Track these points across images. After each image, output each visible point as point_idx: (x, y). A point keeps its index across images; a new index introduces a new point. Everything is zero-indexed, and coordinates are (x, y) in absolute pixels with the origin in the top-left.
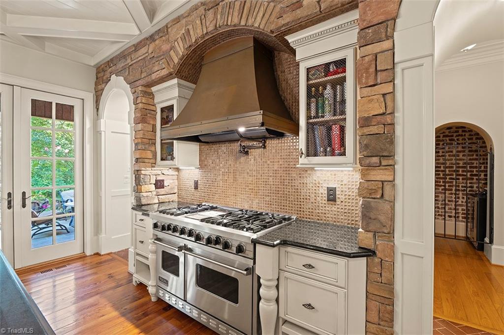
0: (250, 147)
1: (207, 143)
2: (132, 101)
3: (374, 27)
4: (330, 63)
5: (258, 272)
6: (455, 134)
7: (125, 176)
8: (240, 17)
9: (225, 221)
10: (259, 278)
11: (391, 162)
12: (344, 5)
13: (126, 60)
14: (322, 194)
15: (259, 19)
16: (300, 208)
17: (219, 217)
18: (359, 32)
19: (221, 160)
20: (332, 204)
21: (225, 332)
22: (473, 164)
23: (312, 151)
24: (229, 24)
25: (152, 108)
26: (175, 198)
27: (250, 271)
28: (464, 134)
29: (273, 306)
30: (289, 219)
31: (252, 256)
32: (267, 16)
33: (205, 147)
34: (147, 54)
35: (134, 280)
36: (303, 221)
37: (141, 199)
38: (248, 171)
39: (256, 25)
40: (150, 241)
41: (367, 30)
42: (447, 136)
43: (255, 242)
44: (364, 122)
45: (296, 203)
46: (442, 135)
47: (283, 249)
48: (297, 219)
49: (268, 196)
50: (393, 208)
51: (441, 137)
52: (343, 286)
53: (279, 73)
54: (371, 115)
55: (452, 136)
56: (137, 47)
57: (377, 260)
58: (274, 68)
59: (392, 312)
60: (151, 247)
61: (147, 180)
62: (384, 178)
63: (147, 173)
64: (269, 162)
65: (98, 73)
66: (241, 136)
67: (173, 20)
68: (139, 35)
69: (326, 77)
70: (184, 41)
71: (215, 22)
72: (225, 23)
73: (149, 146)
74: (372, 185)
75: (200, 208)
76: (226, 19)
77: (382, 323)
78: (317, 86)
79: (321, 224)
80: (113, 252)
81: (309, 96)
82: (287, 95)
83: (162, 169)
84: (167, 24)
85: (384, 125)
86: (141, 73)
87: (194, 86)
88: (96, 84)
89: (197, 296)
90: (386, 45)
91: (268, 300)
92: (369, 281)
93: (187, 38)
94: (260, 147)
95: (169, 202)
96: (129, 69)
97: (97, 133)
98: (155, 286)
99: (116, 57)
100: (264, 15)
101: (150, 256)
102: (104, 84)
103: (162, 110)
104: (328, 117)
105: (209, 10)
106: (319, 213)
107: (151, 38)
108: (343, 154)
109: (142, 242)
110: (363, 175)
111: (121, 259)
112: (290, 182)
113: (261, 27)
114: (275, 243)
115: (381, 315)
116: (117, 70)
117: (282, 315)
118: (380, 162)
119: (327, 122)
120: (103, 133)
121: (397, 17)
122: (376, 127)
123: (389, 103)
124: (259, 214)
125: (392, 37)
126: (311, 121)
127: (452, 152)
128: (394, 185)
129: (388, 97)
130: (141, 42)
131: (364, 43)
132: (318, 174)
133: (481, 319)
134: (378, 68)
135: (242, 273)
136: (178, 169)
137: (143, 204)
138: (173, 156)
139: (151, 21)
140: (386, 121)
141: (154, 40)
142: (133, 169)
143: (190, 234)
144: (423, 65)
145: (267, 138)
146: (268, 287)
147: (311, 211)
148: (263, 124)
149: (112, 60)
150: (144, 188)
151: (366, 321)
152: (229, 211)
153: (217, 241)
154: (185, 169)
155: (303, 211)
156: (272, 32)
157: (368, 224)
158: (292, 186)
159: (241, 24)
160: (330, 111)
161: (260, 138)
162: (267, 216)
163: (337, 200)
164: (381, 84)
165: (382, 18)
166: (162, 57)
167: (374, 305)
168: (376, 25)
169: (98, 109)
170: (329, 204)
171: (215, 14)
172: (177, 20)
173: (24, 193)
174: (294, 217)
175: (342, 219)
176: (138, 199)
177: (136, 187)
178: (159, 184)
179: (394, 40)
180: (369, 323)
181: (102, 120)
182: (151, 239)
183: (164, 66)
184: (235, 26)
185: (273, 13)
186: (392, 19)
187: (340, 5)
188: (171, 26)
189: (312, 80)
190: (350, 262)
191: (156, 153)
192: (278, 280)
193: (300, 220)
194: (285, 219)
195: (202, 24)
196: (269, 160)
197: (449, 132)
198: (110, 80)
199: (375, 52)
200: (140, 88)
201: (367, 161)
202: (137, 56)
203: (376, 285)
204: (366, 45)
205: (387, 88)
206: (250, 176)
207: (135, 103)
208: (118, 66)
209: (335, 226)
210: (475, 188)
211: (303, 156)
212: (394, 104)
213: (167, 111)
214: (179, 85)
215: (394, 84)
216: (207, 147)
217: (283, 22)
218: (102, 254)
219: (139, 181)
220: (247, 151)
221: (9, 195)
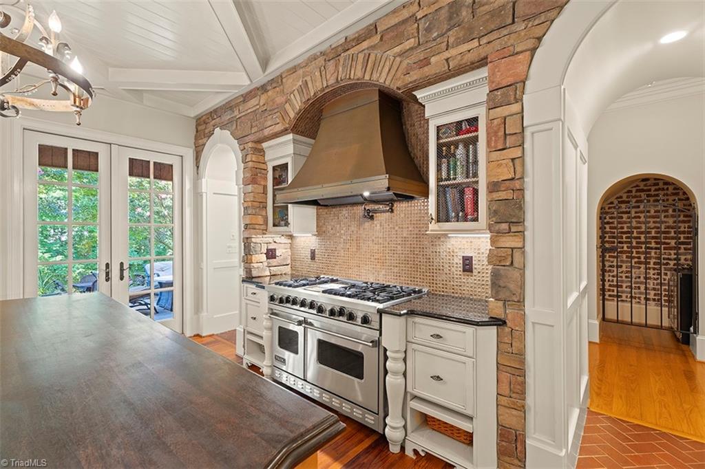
0: (375, 211)
1: (326, 206)
2: (241, 159)
3: (502, 90)
4: (461, 121)
5: (384, 343)
6: (653, 188)
7: (228, 244)
8: (364, 69)
9: (348, 293)
10: (385, 350)
11: (520, 229)
12: (473, 63)
13: (233, 112)
14: (457, 263)
15: (384, 74)
16: (433, 280)
17: (342, 289)
18: (488, 94)
19: (342, 226)
20: (468, 276)
21: (349, 411)
22: (680, 227)
23: (442, 217)
24: (352, 78)
25: (263, 166)
26: (287, 269)
27: (376, 343)
28: (666, 187)
29: (401, 380)
30: (420, 291)
31: (378, 327)
32: (393, 72)
33: (324, 211)
34: (258, 107)
35: (245, 361)
36: (436, 295)
37: (251, 271)
38: (373, 238)
39: (382, 81)
40: (264, 316)
41: (496, 92)
42: (642, 191)
43: (381, 312)
44: (493, 187)
45: (428, 274)
46: (634, 190)
47: (410, 320)
48: (428, 293)
49: (397, 266)
50: (523, 276)
51: (634, 192)
52: (471, 355)
53: (408, 127)
54: (500, 180)
55: (650, 190)
56: (247, 97)
57: (507, 330)
58: (403, 120)
59: (523, 384)
60: (266, 323)
61: (258, 249)
62: (513, 245)
63: (258, 240)
64: (397, 228)
65: (198, 125)
66: (365, 199)
67: (288, 70)
68: (249, 85)
69: (457, 135)
70: (301, 94)
71: (336, 74)
72: (348, 77)
73: (260, 210)
74: (502, 253)
75: (318, 281)
76: (348, 72)
77: (513, 395)
78: (448, 145)
79: (457, 298)
80: (215, 333)
81: (440, 155)
82: (417, 152)
83: (273, 236)
84: (282, 73)
85: (513, 190)
86: (251, 127)
87: (312, 141)
88: (196, 138)
89: (319, 374)
90: (515, 108)
91: (395, 373)
92: (499, 352)
93: (304, 91)
94: (388, 211)
95: (281, 274)
96: (237, 121)
97: (197, 195)
98: (270, 366)
99: (221, 108)
100: (389, 70)
101: (265, 333)
102: (206, 139)
103: (274, 168)
104: (460, 179)
105: (329, 61)
106: (453, 285)
107: (263, 88)
108: (476, 220)
109: (255, 318)
110: (493, 242)
111: (225, 341)
112: (422, 250)
113: (387, 83)
114: (402, 312)
115: (512, 386)
116: (222, 123)
117: (409, 389)
118: (510, 228)
119: (459, 184)
120: (204, 195)
121: (526, 79)
122: (504, 192)
123: (518, 169)
124: (387, 286)
125: (522, 100)
126: (441, 183)
127: (648, 212)
128: (524, 252)
129: (517, 161)
130: (251, 92)
131: (492, 105)
132: (453, 241)
133: (660, 418)
134: (507, 132)
135: (367, 345)
136: (291, 237)
137: (254, 276)
138: (287, 222)
139: (264, 70)
140: (515, 186)
141: (266, 91)
142: (242, 237)
143: (312, 306)
144: (552, 129)
145: (395, 201)
146: (395, 359)
147: (444, 283)
148: (389, 189)
149: (215, 111)
150: (255, 258)
151: (498, 394)
152: (351, 284)
153: (341, 312)
154: (301, 237)
155: (436, 284)
156: (398, 88)
157: (497, 292)
158: (423, 255)
159: (365, 78)
160: (462, 173)
161: (387, 201)
162: (395, 289)
163: (474, 270)
164: (510, 148)
165: (510, 80)
166: (276, 111)
167: (505, 377)
168: (505, 87)
169: (198, 167)
170: (464, 275)
171: (336, 66)
172: (294, 70)
173: (122, 264)
174: (425, 290)
175: (479, 292)
176: (248, 271)
177: (246, 257)
178: (271, 254)
179: (523, 104)
180: (501, 397)
181: (203, 180)
182: (267, 314)
183: (278, 121)
184: (358, 79)
185: (400, 68)
186: (521, 82)
187: (469, 64)
188: (286, 76)
189: (442, 138)
190: (478, 331)
191: (267, 218)
192: (405, 352)
193: (433, 294)
194: (415, 292)
195: (321, 76)
196: (397, 225)
197: (645, 185)
198: (213, 134)
199: (504, 115)
200: (250, 145)
201: (497, 228)
202: (246, 109)
203: (507, 356)
204: (495, 108)
205: (516, 153)
206: (376, 244)
207: (244, 162)
208: (223, 118)
209: (471, 300)
210: (682, 261)
211: (433, 221)
212: (523, 169)
213: (279, 169)
214: (295, 141)
215: (523, 148)
216: (326, 210)
217: (410, 80)
218: (204, 335)
219: (250, 250)
220: (373, 216)
221: (107, 265)
